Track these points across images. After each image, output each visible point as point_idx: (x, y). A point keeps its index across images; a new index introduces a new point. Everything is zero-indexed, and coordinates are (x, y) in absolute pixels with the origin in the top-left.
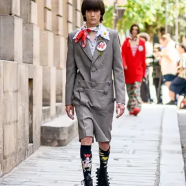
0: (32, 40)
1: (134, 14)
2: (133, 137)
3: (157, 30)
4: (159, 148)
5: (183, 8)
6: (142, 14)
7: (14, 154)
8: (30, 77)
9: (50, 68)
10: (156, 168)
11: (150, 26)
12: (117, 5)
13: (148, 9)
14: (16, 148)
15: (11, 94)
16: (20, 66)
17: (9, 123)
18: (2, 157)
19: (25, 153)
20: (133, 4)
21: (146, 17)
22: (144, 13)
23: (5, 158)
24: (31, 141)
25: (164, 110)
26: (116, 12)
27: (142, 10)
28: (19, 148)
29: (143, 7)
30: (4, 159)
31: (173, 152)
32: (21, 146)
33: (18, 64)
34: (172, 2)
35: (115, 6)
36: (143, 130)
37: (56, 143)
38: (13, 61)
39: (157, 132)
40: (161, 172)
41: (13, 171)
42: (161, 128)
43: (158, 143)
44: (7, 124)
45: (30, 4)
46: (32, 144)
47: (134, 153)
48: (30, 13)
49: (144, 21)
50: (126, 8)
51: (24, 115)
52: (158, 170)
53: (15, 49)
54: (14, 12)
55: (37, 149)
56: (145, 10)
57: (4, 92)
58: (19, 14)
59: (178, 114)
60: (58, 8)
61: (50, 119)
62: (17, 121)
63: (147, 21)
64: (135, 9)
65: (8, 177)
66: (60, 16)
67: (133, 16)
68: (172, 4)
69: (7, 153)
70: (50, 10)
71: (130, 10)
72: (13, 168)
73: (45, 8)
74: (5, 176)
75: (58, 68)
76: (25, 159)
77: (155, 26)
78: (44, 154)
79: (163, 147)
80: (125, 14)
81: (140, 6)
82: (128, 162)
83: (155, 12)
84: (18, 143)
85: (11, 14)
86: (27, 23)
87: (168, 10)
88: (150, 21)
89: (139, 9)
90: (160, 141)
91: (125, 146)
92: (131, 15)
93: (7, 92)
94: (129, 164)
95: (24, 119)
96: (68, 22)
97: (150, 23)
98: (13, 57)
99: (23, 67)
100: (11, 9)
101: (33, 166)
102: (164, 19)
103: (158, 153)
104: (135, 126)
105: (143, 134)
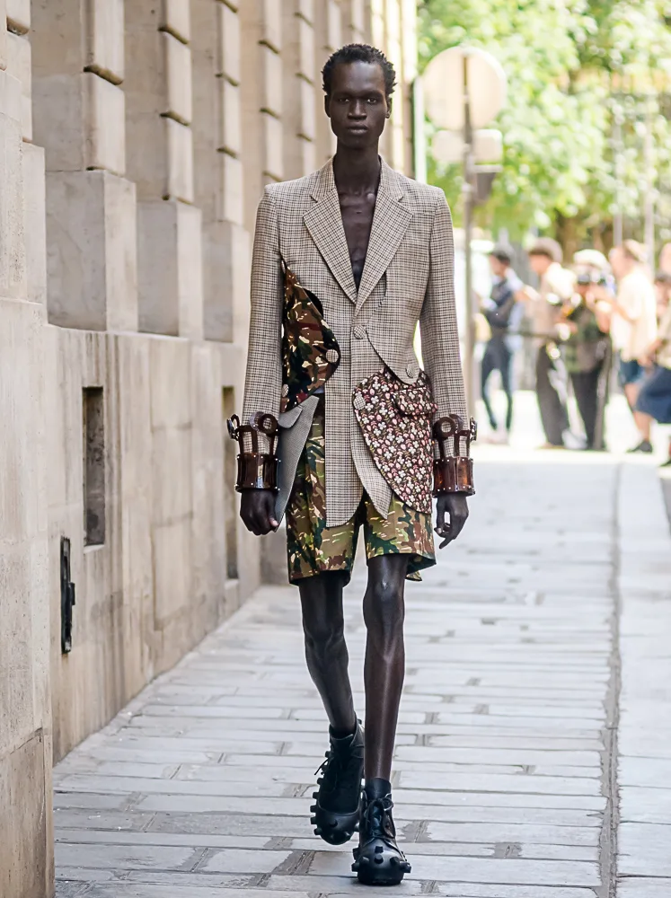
0: (230, 270)
1: (523, 181)
2: (533, 553)
3: (590, 231)
4: (613, 585)
5: (664, 164)
6: (544, 183)
7: (185, 613)
8: (228, 384)
10: (607, 647)
11: (569, 219)
12: (472, 159)
13: (562, 168)
14: (191, 596)
15: (173, 434)
16: (195, 350)
17: (170, 523)
18: (151, 624)
19: (215, 611)
20: (520, 155)
21: (559, 192)
22: (551, 180)
23: (158, 625)
24: (233, 574)
25: (618, 470)
26: (469, 179)
27: (543, 172)
28: (199, 594)
29: (545, 163)
30: (156, 628)
31: (655, 596)
32: (204, 589)
33: (190, 345)
34: (635, 145)
35: (465, 163)
36: (561, 532)
38: (176, 334)
39: (606, 538)
40: (624, 658)
41: (182, 664)
42: (615, 525)
43: (609, 569)
44: (161, 525)
45: (222, 165)
46: (234, 583)
47: (539, 600)
48: (222, 190)
49: (551, 202)
50: (498, 168)
51: (210, 496)
52: (616, 652)
53: (182, 302)
54: (175, 192)
55: (250, 595)
56: (552, 171)
57: (153, 430)
58: (189, 196)
59: (662, 480)
62: (191, 515)
63: (560, 203)
64: (525, 169)
65: (171, 681)
67: (520, 190)
69: (164, 613)
71: (511, 171)
72: (183, 654)
73: (265, 174)
74: (162, 679)
76: (216, 625)
77: (582, 216)
78: (273, 609)
79: (624, 582)
80: (496, 184)
81: (538, 161)
82: (524, 628)
83: (584, 177)
84: (194, 582)
85: (166, 198)
86: (214, 222)
87: (620, 169)
88: (569, 203)
89: (536, 168)
90: (615, 564)
91: (513, 581)
92: (512, 188)
93: (162, 428)
94: (526, 634)
95: (212, 509)
97: (570, 211)
98: (176, 324)
99: (206, 352)
100: (166, 180)
101: (242, 647)
102: (611, 197)
103: (611, 600)
104: (537, 520)
105: (561, 545)
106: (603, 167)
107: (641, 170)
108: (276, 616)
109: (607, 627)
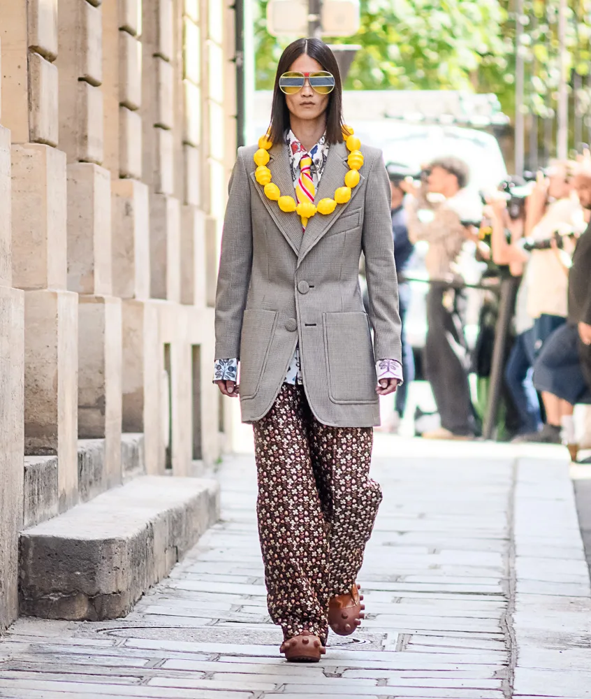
1: (393, 70)
2: (396, 579)
4: (505, 625)
6: (420, 73)
9: (55, 295)
20: (385, 29)
22: (431, 67)
25: (515, 465)
27: (418, 53)
29: (423, 43)
31: (563, 642)
34: (544, 20)
36: (434, 550)
37: (83, 609)
39: (497, 560)
42: (510, 539)
43: (499, 602)
47: (404, 644)
56: (433, 56)
59: (574, 482)
60: (84, 49)
61: (54, 508)
64: (394, 51)
66: (95, 84)
67: (386, 79)
68: (542, 29)
70: (50, 58)
71: (373, 51)
73: (33, 49)
75: (87, 295)
78: (36, 651)
79: (521, 620)
81: (414, 39)
82: (382, 682)
83: (473, 62)
87: (523, 52)
89: (409, 49)
90: (508, 598)
92: (376, 75)
96: (124, 105)
103: (501, 646)
104: (402, 533)
105: (435, 567)
106: (502, 48)
107: (553, 53)
108: (40, 660)
109: (497, 684)
